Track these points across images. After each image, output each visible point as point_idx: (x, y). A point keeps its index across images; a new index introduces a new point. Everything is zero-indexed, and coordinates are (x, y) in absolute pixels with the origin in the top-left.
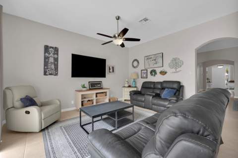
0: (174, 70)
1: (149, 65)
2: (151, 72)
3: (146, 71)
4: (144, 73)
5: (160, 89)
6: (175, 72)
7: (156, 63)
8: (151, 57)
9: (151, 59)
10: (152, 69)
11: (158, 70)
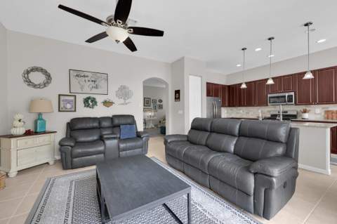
0: (122, 101)
1: (82, 88)
2: (86, 101)
3: (72, 98)
4: (69, 102)
5: (109, 127)
6: (123, 104)
7: (96, 87)
8: (86, 74)
9: (87, 79)
10: (88, 96)
11: (100, 99)
